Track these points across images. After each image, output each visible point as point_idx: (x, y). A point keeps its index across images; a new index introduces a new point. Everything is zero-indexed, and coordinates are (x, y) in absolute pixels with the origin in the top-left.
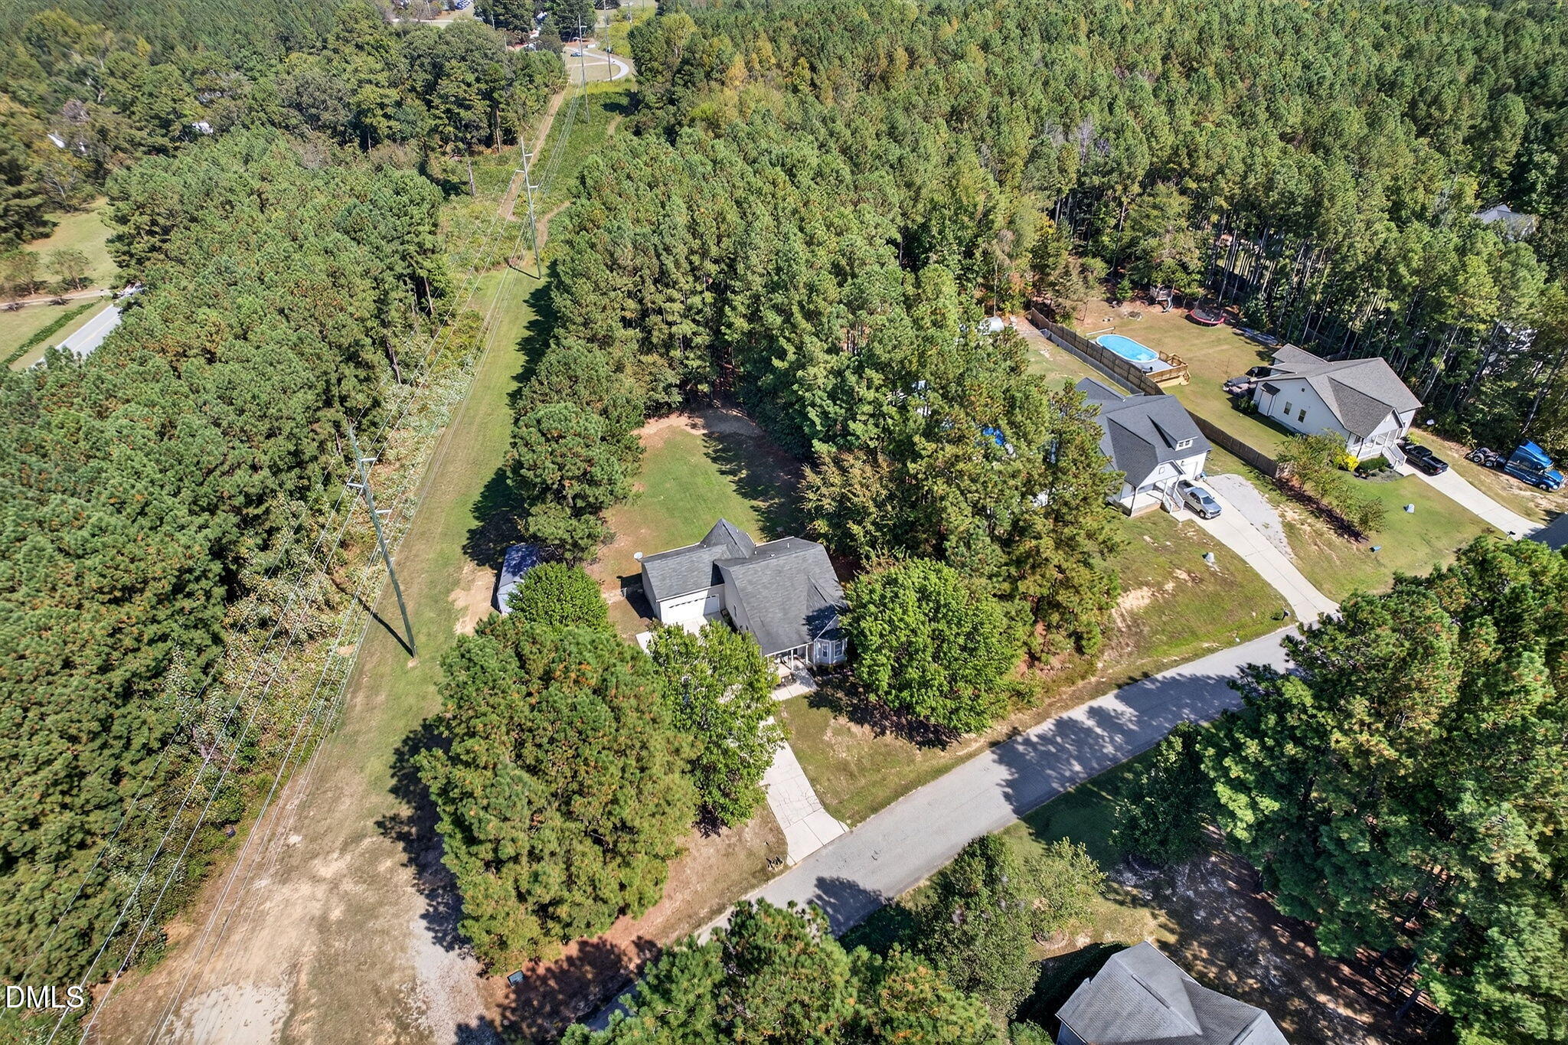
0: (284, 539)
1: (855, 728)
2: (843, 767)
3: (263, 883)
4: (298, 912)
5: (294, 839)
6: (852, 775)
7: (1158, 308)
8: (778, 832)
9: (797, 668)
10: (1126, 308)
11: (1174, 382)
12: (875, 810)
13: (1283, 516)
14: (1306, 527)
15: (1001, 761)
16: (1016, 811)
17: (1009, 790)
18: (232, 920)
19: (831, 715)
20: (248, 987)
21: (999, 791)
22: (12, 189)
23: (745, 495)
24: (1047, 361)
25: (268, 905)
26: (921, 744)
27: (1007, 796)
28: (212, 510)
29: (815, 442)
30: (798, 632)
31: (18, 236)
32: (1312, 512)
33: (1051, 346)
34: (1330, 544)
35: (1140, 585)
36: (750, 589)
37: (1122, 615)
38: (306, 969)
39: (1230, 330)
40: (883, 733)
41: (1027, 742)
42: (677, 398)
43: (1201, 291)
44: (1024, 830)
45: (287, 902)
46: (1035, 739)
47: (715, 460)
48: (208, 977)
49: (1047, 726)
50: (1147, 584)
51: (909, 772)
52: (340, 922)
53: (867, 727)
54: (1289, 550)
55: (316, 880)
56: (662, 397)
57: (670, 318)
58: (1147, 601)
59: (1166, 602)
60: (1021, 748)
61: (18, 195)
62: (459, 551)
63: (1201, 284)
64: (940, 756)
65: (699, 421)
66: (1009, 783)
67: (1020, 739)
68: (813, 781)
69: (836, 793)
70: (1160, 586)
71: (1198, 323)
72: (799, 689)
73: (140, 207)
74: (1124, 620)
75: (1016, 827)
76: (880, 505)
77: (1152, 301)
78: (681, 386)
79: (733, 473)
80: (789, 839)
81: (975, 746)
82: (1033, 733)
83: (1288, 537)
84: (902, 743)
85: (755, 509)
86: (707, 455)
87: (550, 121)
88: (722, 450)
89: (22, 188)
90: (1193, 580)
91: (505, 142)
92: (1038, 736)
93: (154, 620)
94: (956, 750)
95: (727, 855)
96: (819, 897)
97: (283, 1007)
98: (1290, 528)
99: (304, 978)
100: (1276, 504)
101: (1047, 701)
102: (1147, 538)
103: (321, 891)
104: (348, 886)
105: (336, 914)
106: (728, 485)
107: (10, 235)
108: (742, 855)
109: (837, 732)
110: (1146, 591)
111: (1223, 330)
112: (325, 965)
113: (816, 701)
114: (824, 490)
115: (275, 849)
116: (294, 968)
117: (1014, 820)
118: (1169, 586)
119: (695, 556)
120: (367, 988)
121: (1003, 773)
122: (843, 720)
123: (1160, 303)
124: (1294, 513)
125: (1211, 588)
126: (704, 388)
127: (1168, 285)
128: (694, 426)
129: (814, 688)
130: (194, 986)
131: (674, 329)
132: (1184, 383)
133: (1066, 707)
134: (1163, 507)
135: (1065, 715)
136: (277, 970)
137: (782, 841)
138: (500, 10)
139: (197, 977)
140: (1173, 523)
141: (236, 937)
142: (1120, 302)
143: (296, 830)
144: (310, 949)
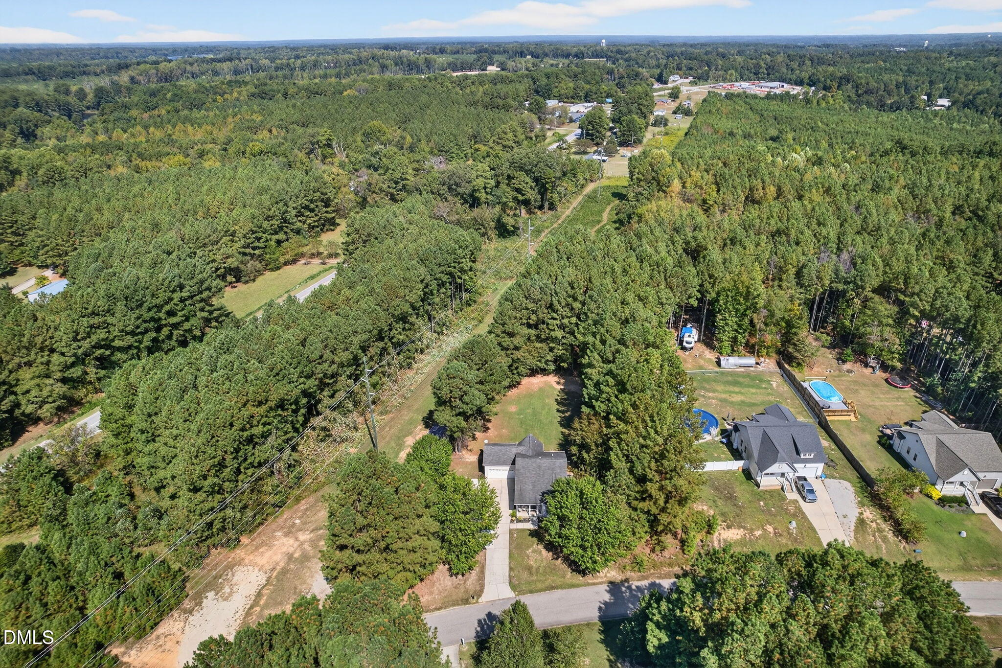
0: (341, 395)
1: (544, 552)
2: (529, 569)
3: (279, 534)
4: (284, 549)
5: (298, 521)
6: (531, 573)
7: (870, 370)
8: (482, 586)
9: (533, 516)
10: (847, 366)
11: (846, 418)
12: (531, 592)
13: (861, 514)
14: (874, 525)
15: (608, 592)
16: (600, 618)
17: (603, 606)
18: (263, 544)
19: (537, 542)
20: (256, 569)
21: (598, 604)
22: (325, 209)
23: (562, 425)
24: (772, 389)
25: (276, 543)
26: (573, 570)
27: (600, 609)
28: (308, 377)
29: (583, 406)
30: (535, 498)
31: (322, 230)
32: (884, 517)
33: (780, 380)
34: (885, 539)
35: (740, 527)
36: (522, 471)
37: (719, 541)
38: (277, 570)
39: (913, 393)
40: (557, 559)
41: (629, 588)
42: (552, 367)
43: (899, 365)
44: (598, 626)
45: (284, 545)
46: (634, 587)
47: (558, 404)
48: (247, 561)
49: (645, 583)
50: (744, 528)
51: (559, 581)
52: (296, 559)
53: (551, 553)
54: (852, 534)
55: (297, 539)
56: (543, 365)
57: (551, 327)
58: (739, 537)
59: (750, 540)
60: (624, 589)
61: (327, 212)
62: (421, 418)
63: (899, 360)
64: (580, 579)
65: (562, 381)
66: (606, 603)
67: (626, 584)
68: (511, 569)
69: (519, 579)
70: (752, 531)
71: (891, 385)
72: (530, 526)
73: (357, 231)
74: (719, 544)
75: (595, 624)
76: (597, 445)
77: (866, 365)
78: (555, 361)
79: (563, 412)
80: (485, 591)
81: (599, 580)
82: (635, 584)
83: (856, 527)
84: (565, 567)
85: (562, 433)
86: (556, 400)
87: (580, 198)
88: (565, 399)
89: (329, 209)
90: (775, 533)
91: (550, 209)
92: (637, 587)
93: (266, 416)
94: (589, 579)
95: (456, 588)
96: (485, 620)
97: (264, 582)
98: (861, 523)
99: (275, 574)
100: (861, 504)
101: (652, 571)
102: (762, 503)
103: (296, 544)
104: (306, 546)
105: (296, 555)
106: (557, 417)
107: (318, 229)
108: (462, 590)
109: (534, 551)
110: (741, 532)
111: (909, 392)
112: (284, 572)
113: (533, 534)
114: (580, 432)
115: (289, 523)
116: (274, 569)
117: (596, 621)
118: (758, 533)
119: (508, 449)
120: (293, 586)
121: (607, 597)
122: (541, 547)
123: (871, 367)
124: (870, 513)
125: (784, 541)
126: (565, 365)
127: (878, 357)
128: (558, 383)
129: (536, 528)
130: (240, 562)
131: (552, 333)
132: (853, 419)
133: (659, 578)
134: (782, 488)
135: (657, 581)
136: (268, 567)
137: (482, 591)
138: (590, 127)
139: (243, 559)
140: (784, 498)
141: (261, 550)
142: (844, 362)
143: (300, 518)
144: (282, 564)
